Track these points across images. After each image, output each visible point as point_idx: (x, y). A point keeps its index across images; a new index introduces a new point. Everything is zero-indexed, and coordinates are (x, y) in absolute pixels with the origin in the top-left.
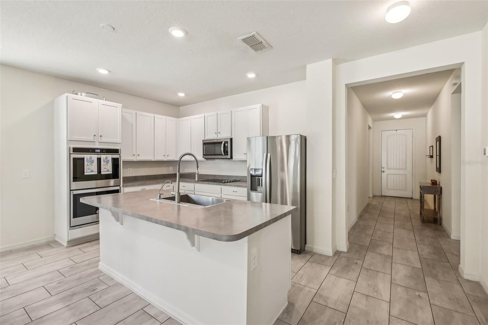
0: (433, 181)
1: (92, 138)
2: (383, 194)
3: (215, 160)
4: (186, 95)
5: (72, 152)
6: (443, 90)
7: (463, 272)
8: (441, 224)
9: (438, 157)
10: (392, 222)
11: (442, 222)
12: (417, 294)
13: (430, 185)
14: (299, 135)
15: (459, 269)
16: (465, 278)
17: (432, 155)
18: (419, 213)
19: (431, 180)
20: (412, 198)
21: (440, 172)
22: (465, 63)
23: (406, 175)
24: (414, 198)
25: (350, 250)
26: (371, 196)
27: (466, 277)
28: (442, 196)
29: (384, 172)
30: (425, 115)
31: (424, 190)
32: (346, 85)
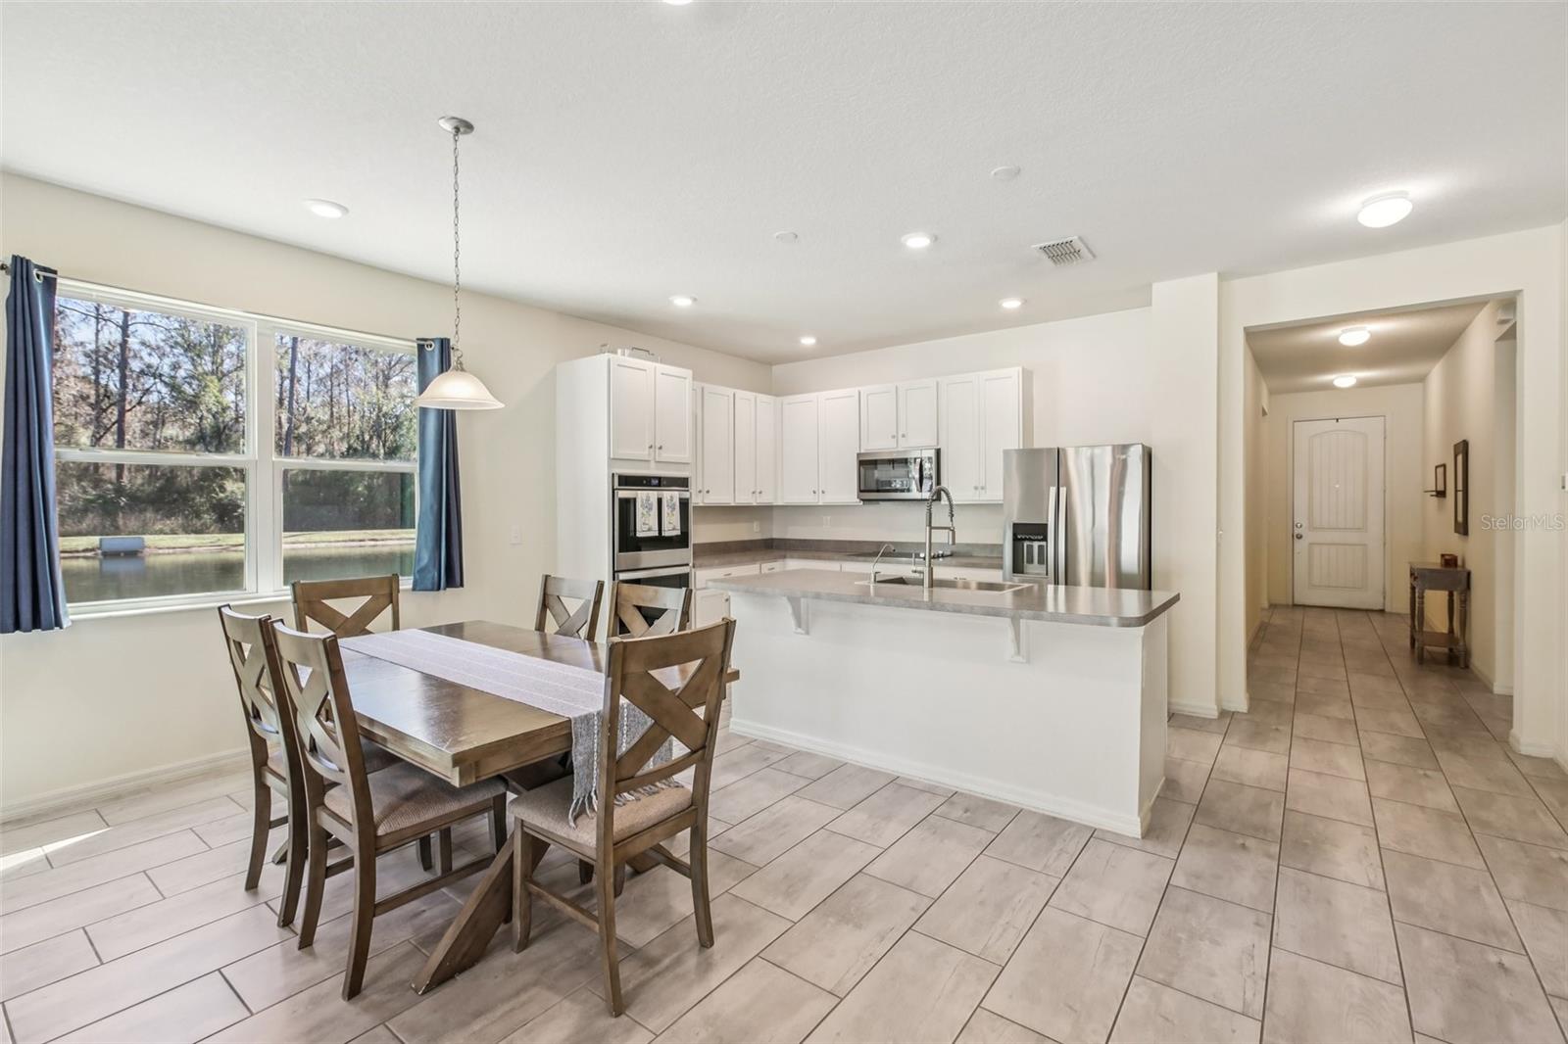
0: (1447, 557)
1: (647, 452)
2: (1299, 600)
3: (881, 503)
4: (819, 341)
5: (616, 486)
6: (1473, 324)
7: (1518, 741)
8: (1467, 667)
9: (1460, 494)
10: (1340, 660)
11: (1469, 661)
12: (1421, 772)
13: (1438, 567)
14: (1140, 446)
15: (1511, 739)
16: (1523, 753)
17: (1443, 489)
18: (1408, 642)
19: (1443, 556)
20: (1382, 611)
21: (1465, 532)
22: (1525, 292)
23: (1365, 545)
24: (1386, 610)
25: (1252, 708)
26: (1266, 604)
27: (1524, 750)
28: (1470, 595)
29: (1300, 537)
30: (1422, 379)
31: (1421, 579)
32: (1245, 328)
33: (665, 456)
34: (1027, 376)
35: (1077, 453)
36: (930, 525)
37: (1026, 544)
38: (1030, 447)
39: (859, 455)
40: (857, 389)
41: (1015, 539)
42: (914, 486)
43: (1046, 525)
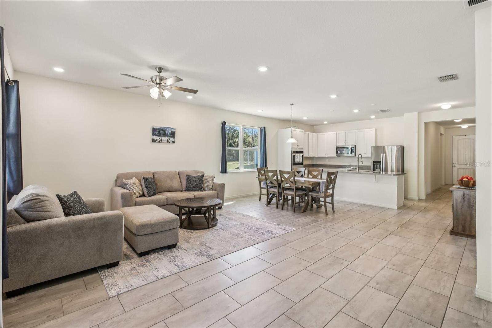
33: (300, 147)
34: (376, 130)
35: (388, 147)
36: (358, 160)
37: (376, 165)
38: (376, 146)
39: (336, 146)
40: (336, 132)
41: (374, 164)
42: (350, 153)
43: (380, 161)
